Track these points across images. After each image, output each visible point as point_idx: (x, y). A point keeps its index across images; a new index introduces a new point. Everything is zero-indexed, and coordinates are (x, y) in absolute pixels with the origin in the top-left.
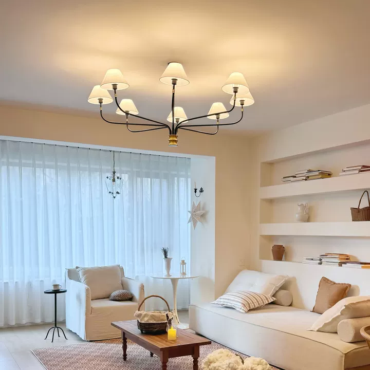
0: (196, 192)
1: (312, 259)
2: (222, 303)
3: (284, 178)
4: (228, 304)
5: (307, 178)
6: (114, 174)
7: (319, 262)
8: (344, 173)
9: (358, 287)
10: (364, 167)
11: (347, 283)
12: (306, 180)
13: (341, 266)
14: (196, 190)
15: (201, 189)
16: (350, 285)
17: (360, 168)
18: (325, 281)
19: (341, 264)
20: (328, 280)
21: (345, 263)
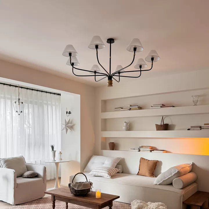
0: (67, 113)
1: (134, 149)
2: (94, 174)
3: (115, 108)
4: (98, 174)
5: (130, 109)
6: (19, 100)
7: (138, 150)
8: (152, 108)
9: (161, 161)
10: (163, 105)
11: (156, 160)
12: (130, 110)
13: (151, 152)
14: (67, 112)
15: (70, 112)
16: (158, 161)
17: (161, 105)
18: (142, 159)
19: (151, 151)
20: (144, 159)
21: (153, 151)
